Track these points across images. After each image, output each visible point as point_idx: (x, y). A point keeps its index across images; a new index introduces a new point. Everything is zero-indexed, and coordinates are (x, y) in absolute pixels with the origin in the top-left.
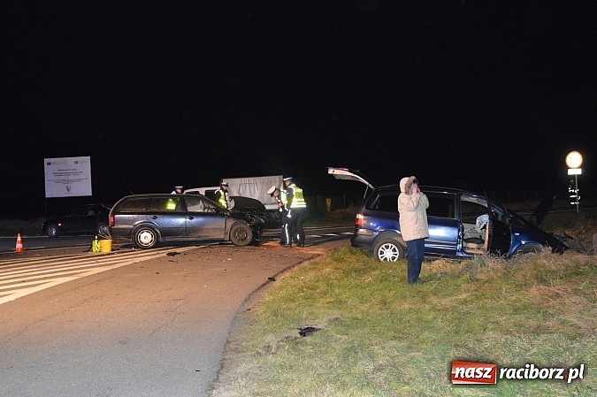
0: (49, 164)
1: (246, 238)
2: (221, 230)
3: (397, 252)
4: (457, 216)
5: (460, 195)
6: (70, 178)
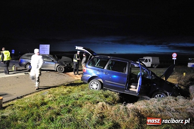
0: (41, 46)
1: (62, 71)
3: (98, 86)
4: (126, 73)
5: (130, 63)
6: (45, 50)
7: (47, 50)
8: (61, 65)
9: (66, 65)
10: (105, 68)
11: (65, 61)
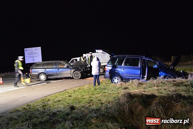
0: (26, 50)
1: (78, 77)
2: (69, 73)
3: (119, 80)
4: (139, 66)
5: (142, 58)
6: (34, 55)
7: (37, 56)
8: (77, 71)
9: (82, 70)
10: (123, 65)
11: (80, 66)
